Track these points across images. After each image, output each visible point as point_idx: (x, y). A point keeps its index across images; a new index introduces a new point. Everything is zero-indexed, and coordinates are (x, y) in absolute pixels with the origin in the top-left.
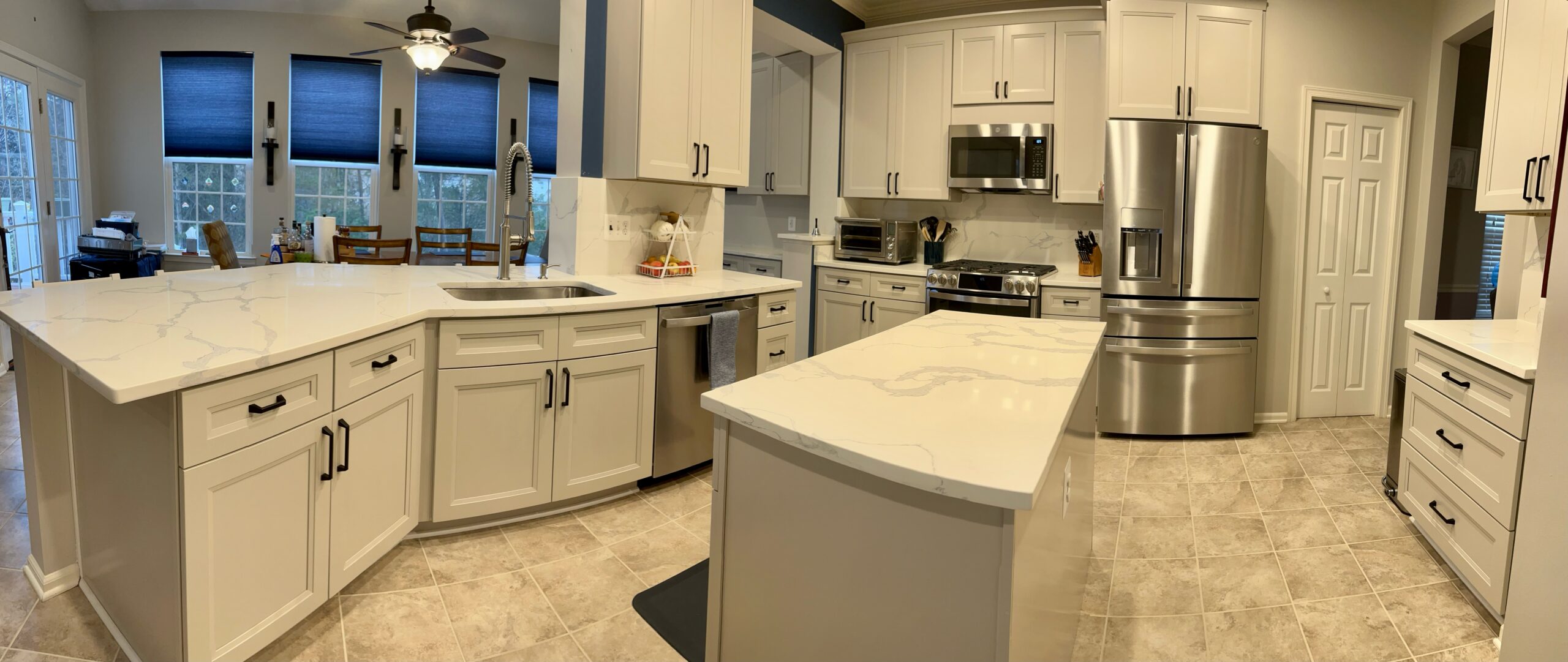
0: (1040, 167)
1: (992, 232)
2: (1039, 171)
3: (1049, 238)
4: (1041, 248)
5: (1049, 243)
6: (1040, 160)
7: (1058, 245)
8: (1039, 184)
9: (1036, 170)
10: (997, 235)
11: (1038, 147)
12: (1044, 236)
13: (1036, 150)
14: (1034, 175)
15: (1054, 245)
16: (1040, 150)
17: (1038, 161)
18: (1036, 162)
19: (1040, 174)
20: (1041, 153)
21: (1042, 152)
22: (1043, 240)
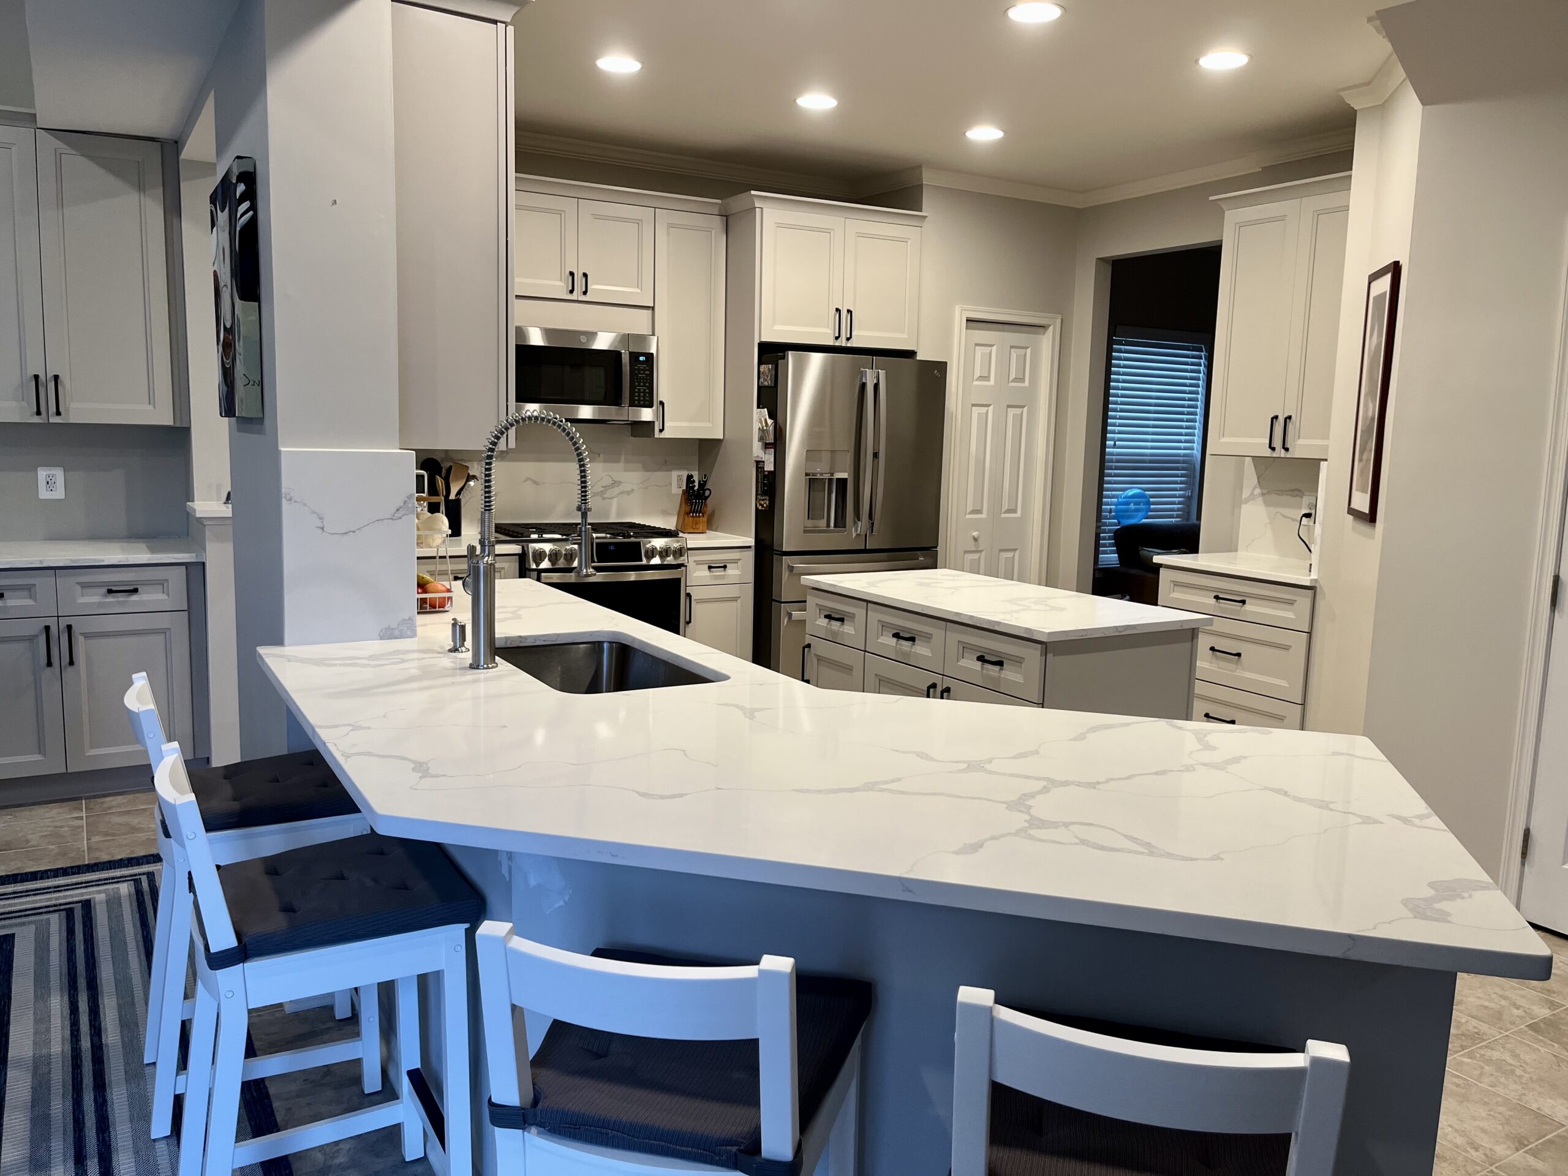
0: (644, 392)
1: (528, 479)
2: (644, 397)
3: (615, 483)
4: (604, 499)
5: (616, 490)
6: (645, 383)
7: (628, 493)
8: (646, 414)
9: (639, 396)
10: (536, 483)
11: (642, 366)
12: (607, 481)
13: (639, 370)
14: (636, 402)
15: (622, 493)
16: (644, 370)
17: (642, 384)
18: (639, 386)
19: (644, 400)
20: (646, 374)
21: (647, 372)
22: (606, 488)
